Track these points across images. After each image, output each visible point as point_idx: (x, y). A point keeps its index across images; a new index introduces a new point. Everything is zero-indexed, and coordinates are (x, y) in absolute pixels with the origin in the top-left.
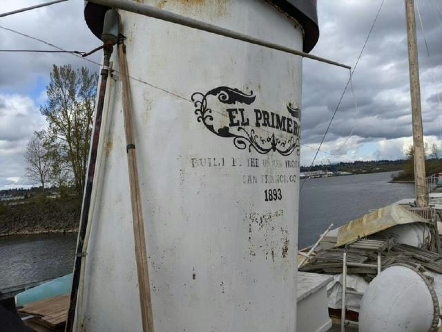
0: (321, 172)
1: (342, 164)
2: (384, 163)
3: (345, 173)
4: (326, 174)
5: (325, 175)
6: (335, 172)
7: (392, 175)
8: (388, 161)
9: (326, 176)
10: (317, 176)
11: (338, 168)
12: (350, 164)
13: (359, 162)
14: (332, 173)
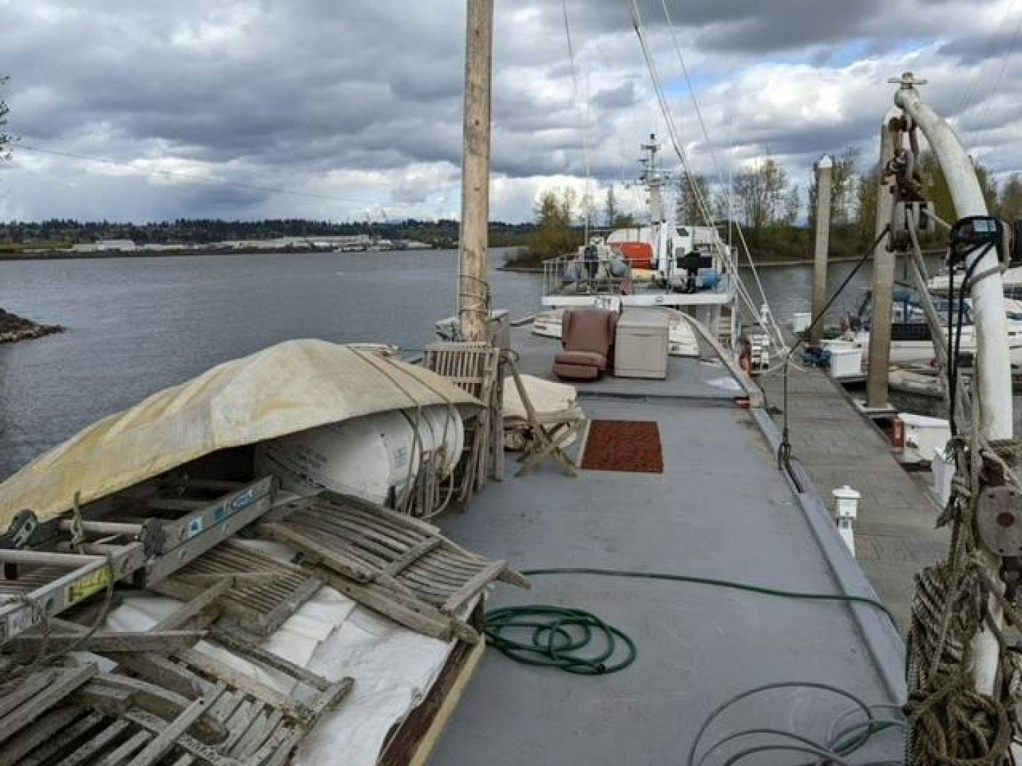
0: (365, 239)
1: (412, 223)
2: (497, 227)
3: (416, 244)
4: (375, 244)
5: (373, 245)
6: (396, 241)
7: (506, 254)
8: (504, 225)
9: (377, 248)
10: (356, 248)
11: (404, 233)
12: (429, 225)
13: (448, 222)
14: (389, 242)
